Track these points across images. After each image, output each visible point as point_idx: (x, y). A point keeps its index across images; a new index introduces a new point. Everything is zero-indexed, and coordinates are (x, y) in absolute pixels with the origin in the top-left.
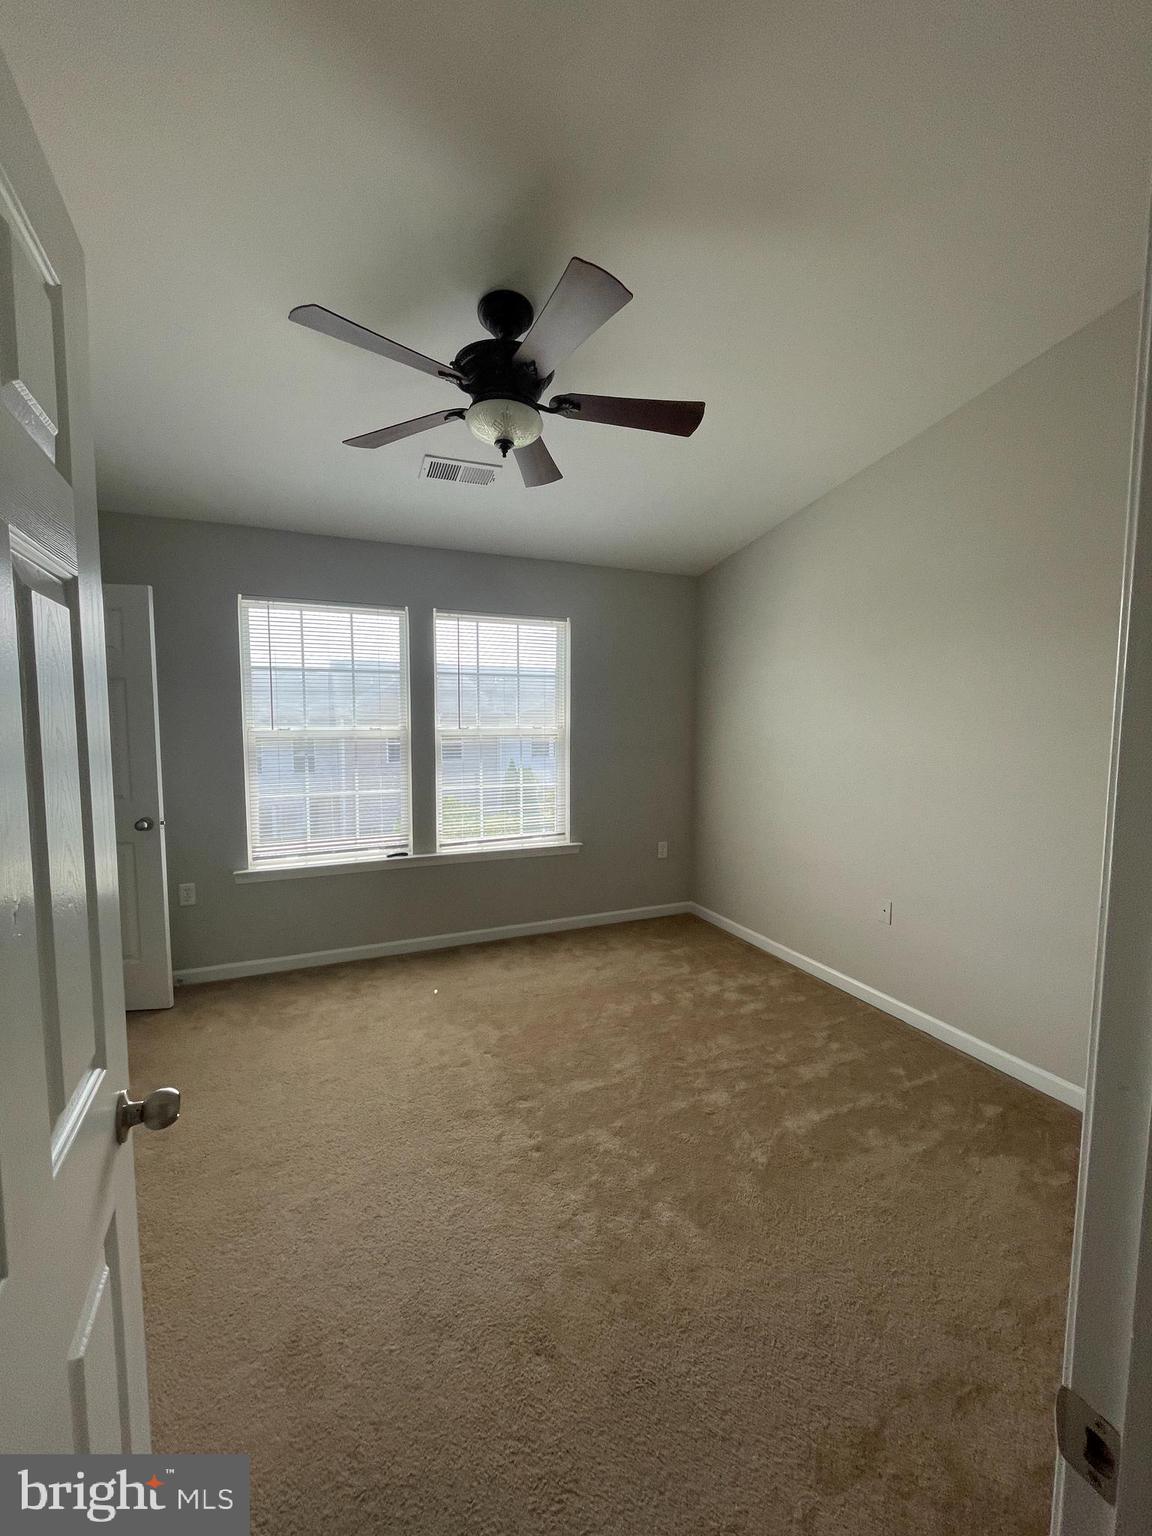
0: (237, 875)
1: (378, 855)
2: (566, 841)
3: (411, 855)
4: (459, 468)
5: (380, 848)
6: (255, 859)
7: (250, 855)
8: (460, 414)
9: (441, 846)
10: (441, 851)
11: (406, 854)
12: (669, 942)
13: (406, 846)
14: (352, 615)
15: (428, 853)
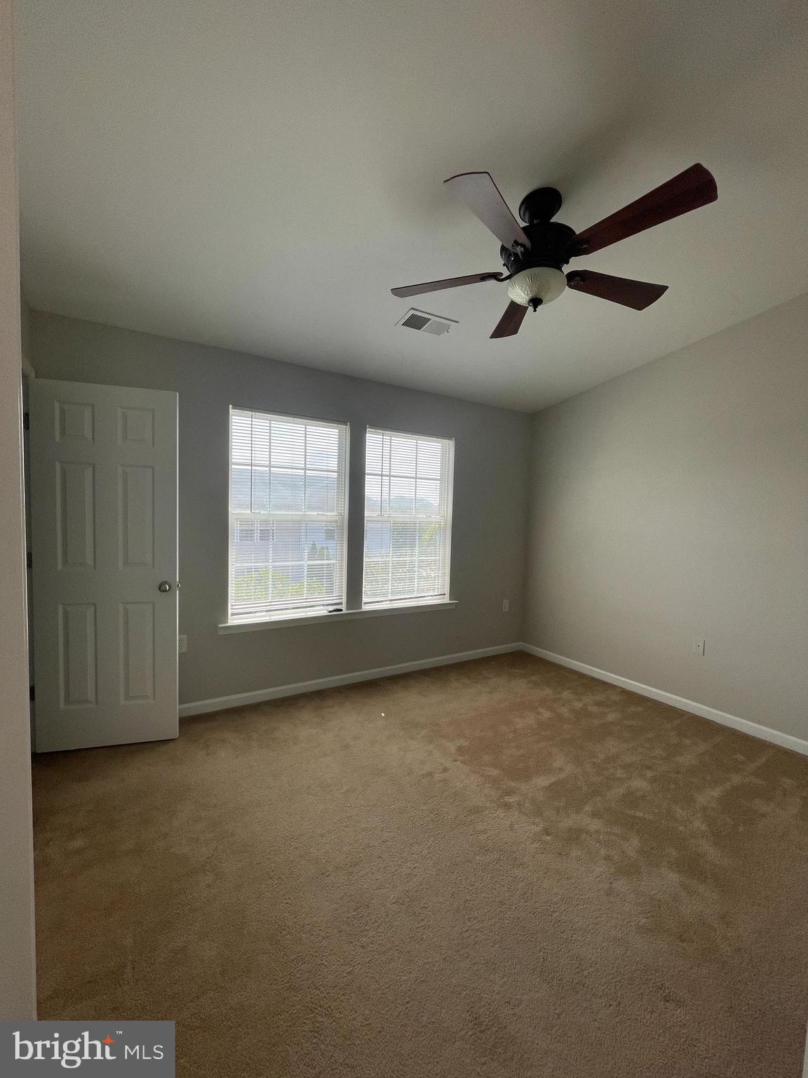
0: (221, 627)
1: (322, 611)
2: (446, 600)
3: (344, 611)
4: (429, 320)
5: (324, 605)
6: (233, 615)
7: (230, 612)
8: (495, 276)
9: (365, 603)
10: (365, 608)
11: (341, 610)
12: (523, 672)
13: (341, 603)
14: (306, 426)
15: (357, 609)
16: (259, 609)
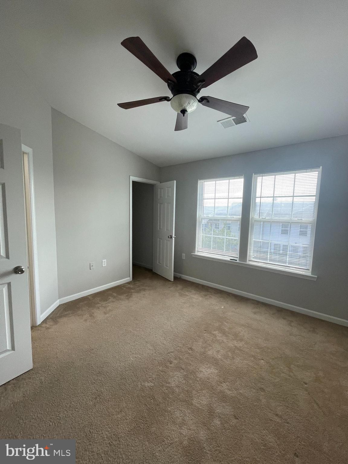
1: (228, 259)
3: (238, 261)
5: (229, 256)
7: (196, 250)
9: (248, 260)
10: (248, 262)
11: (237, 260)
13: (237, 257)
14: (229, 180)
15: (244, 262)
16: (205, 251)
